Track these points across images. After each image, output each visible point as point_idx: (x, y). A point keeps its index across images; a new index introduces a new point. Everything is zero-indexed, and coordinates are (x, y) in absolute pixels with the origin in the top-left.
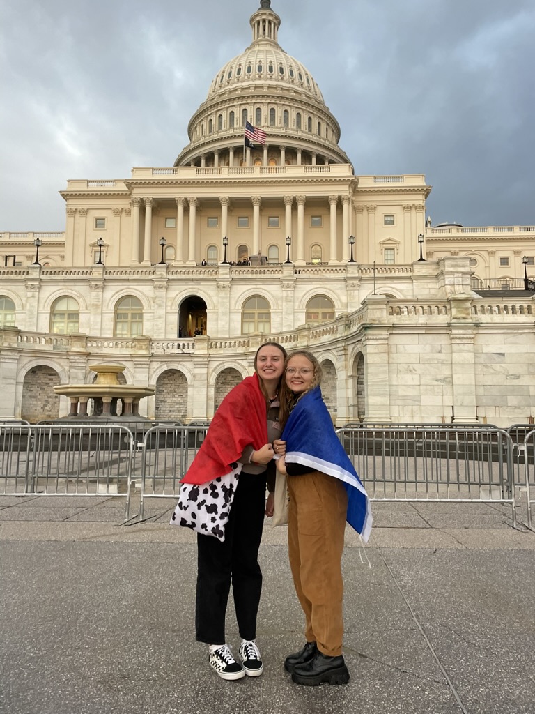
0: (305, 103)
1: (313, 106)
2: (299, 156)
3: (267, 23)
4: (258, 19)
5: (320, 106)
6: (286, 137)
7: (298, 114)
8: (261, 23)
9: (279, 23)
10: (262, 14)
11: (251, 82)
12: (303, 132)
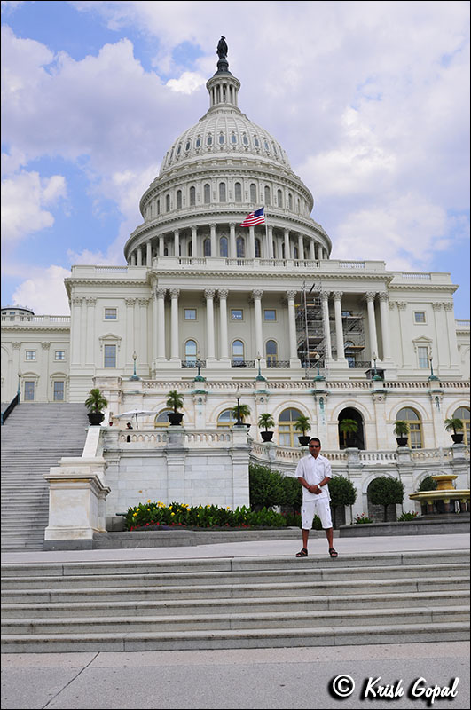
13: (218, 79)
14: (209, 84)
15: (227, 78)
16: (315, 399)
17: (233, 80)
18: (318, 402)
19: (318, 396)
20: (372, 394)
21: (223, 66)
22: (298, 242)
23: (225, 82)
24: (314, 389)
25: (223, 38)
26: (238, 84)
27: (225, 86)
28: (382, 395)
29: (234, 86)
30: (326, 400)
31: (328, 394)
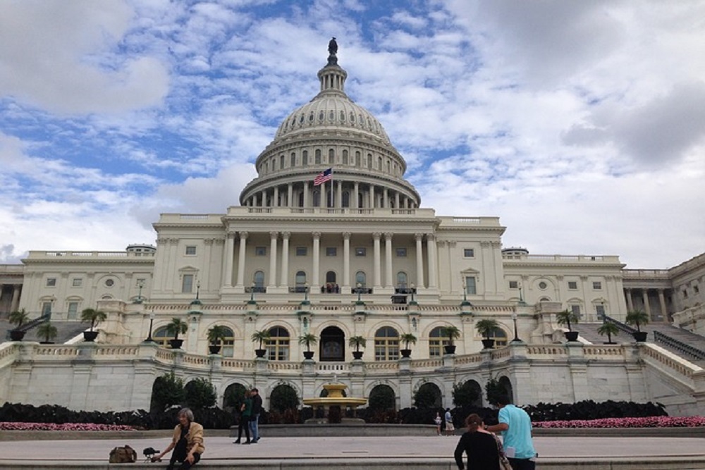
0: (376, 147)
1: (383, 149)
2: (372, 190)
3: (335, 77)
4: (326, 73)
5: (388, 149)
6: (359, 175)
7: (369, 155)
8: (329, 77)
9: (346, 78)
10: (331, 70)
11: (323, 128)
12: (375, 170)
13: (327, 70)
14: (319, 74)
15: (334, 70)
16: (300, 319)
17: (340, 71)
18: (302, 321)
19: (303, 317)
20: (353, 315)
21: (332, 60)
22: (394, 198)
23: (332, 72)
24: (300, 311)
25: (334, 39)
26: (345, 74)
27: (332, 75)
28: (362, 317)
29: (342, 76)
30: (310, 320)
31: (312, 315)
